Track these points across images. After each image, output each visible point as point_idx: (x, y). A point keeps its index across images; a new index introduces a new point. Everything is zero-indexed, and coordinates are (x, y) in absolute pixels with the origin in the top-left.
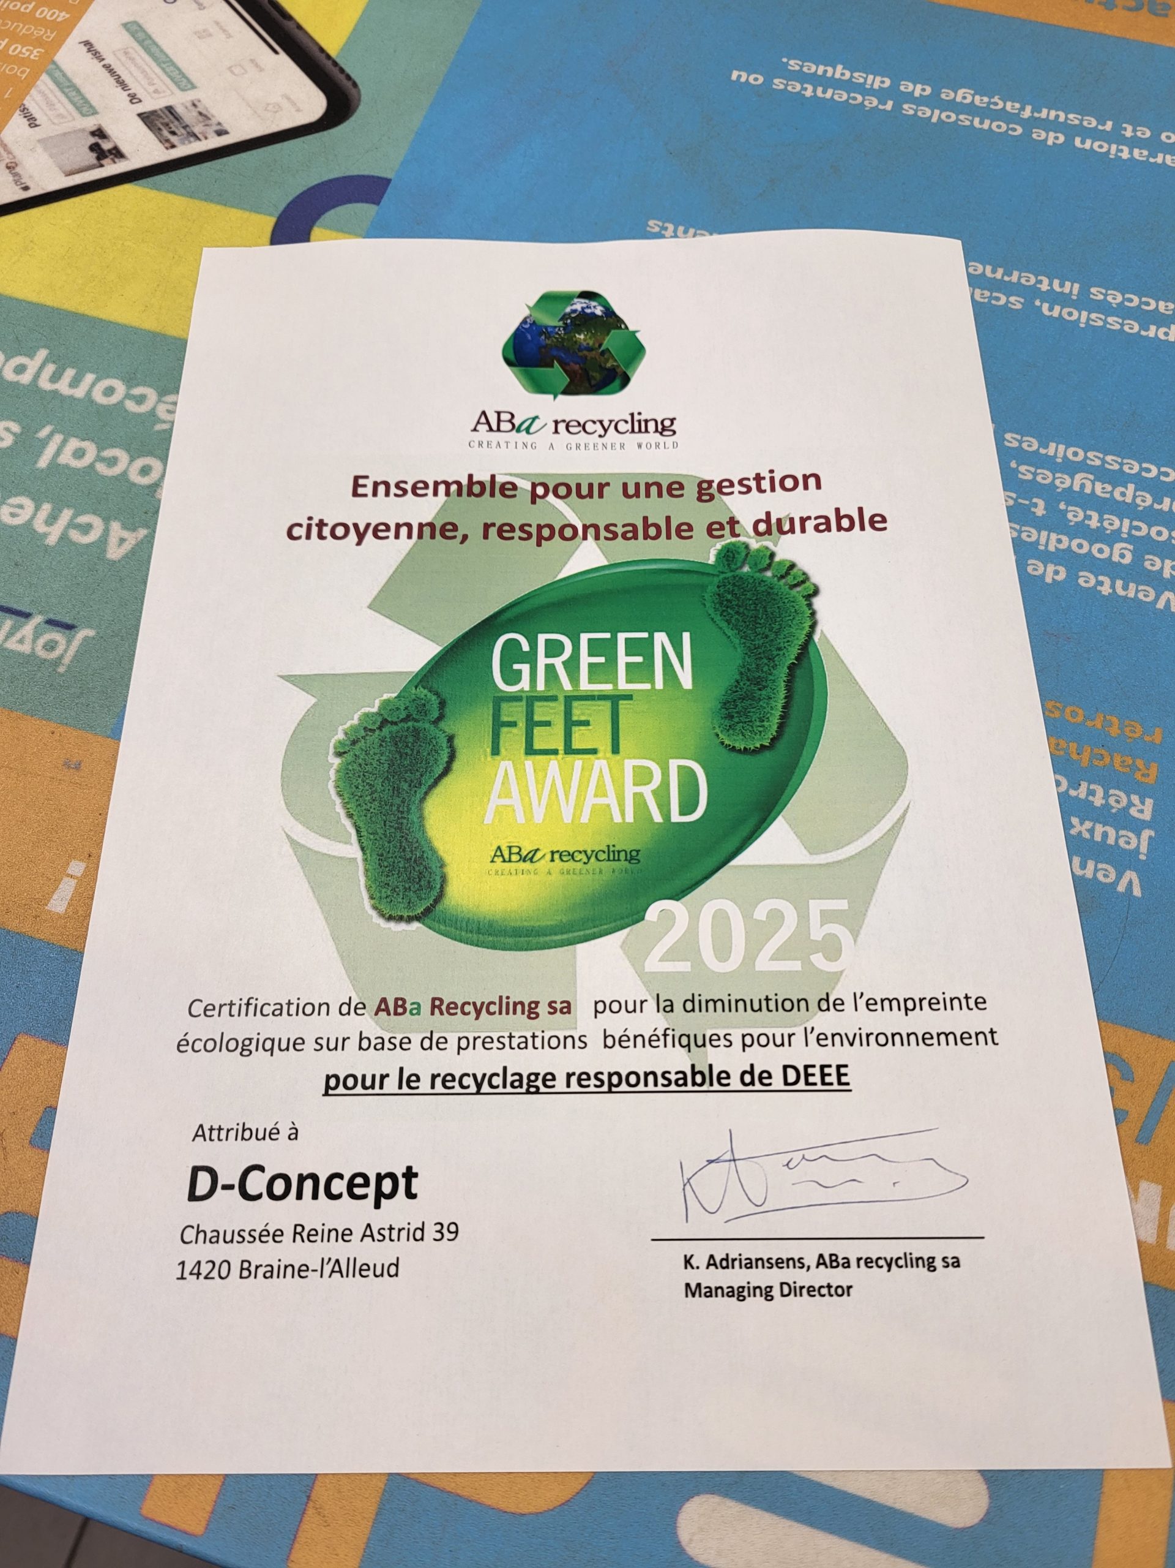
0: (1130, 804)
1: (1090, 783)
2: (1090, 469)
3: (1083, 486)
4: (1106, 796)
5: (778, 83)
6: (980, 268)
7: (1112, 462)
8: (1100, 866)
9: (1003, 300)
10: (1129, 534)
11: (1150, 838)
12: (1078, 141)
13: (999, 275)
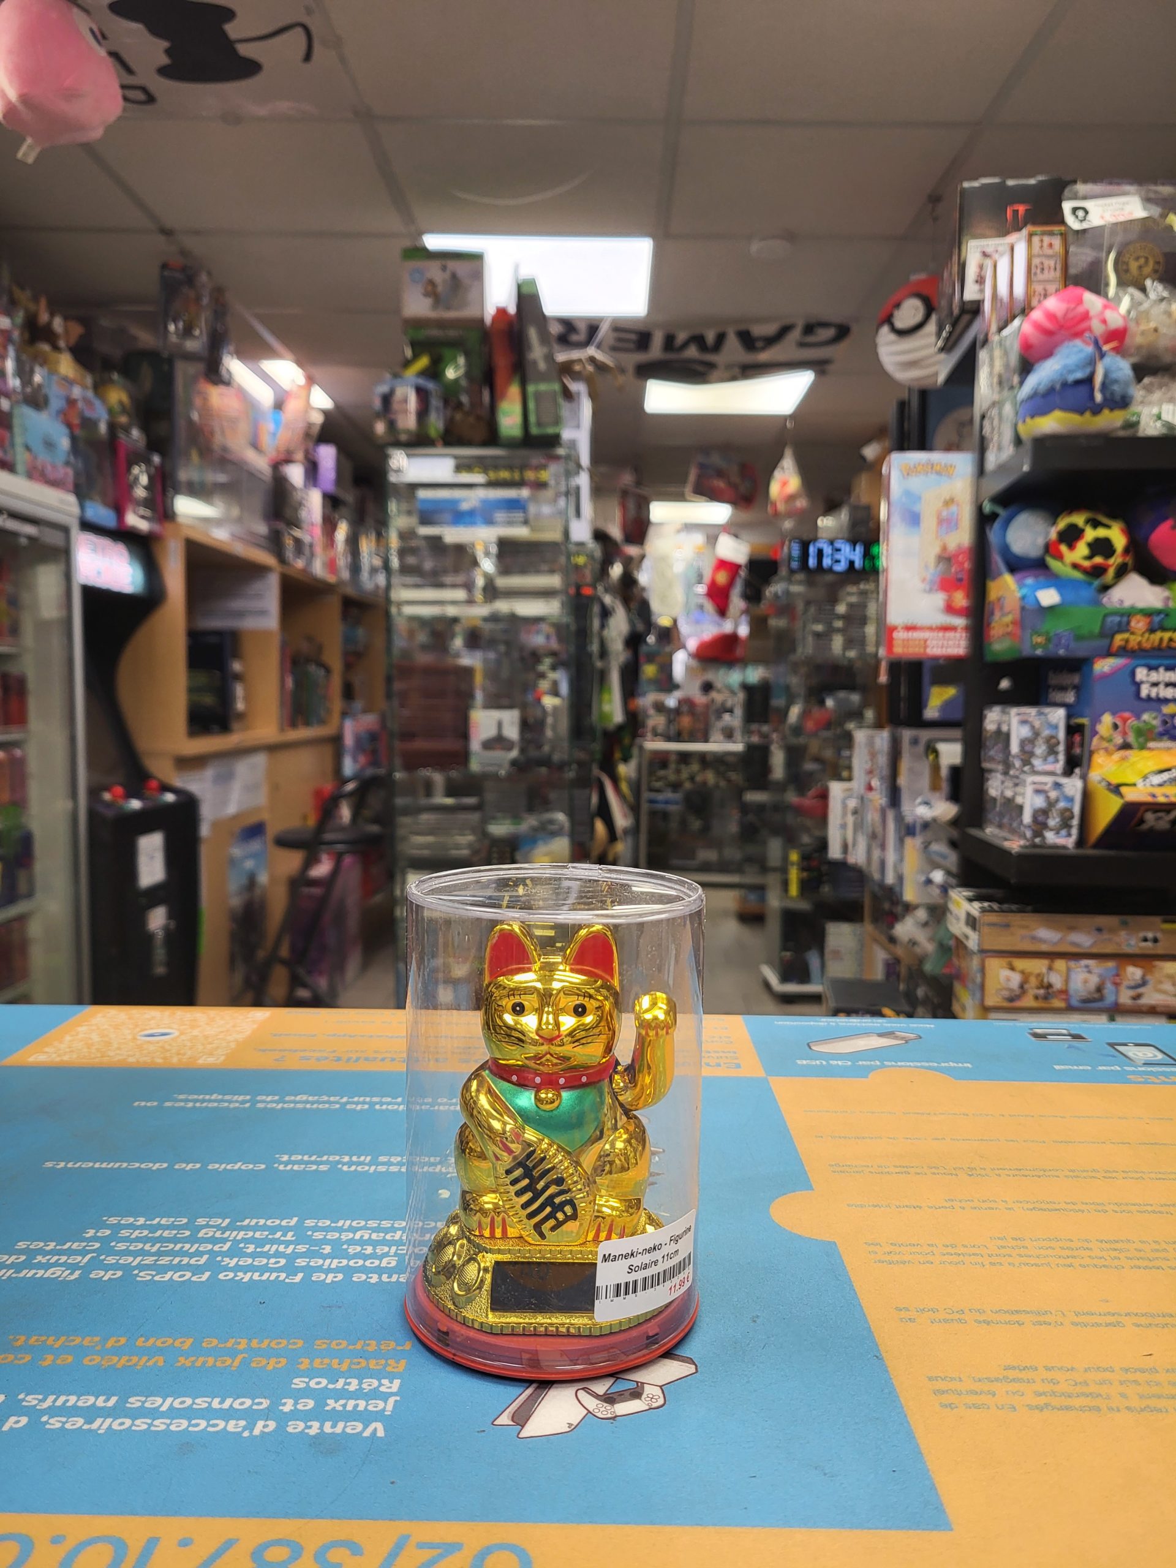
0: (381, 1385)
1: (347, 1379)
2: (368, 1229)
3: (362, 1236)
4: (360, 1383)
5: (168, 1104)
6: (300, 1157)
7: (386, 1224)
8: (348, 1424)
9: (314, 1167)
10: (395, 1253)
11: (396, 1401)
12: (377, 1107)
13: (313, 1158)
